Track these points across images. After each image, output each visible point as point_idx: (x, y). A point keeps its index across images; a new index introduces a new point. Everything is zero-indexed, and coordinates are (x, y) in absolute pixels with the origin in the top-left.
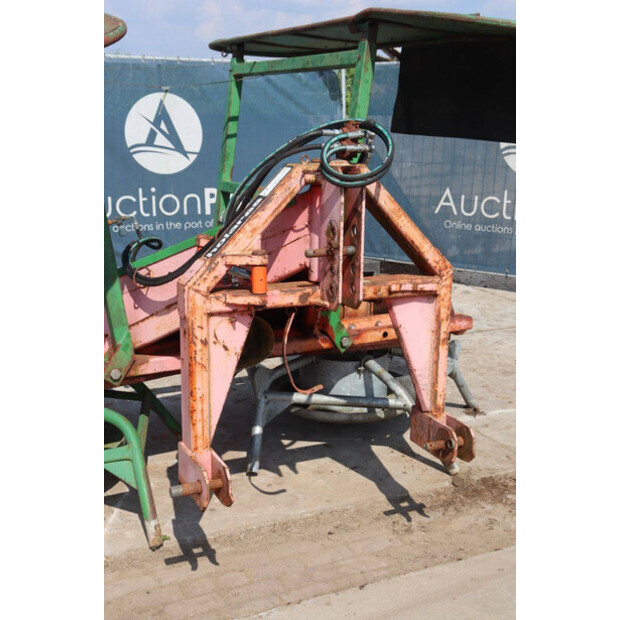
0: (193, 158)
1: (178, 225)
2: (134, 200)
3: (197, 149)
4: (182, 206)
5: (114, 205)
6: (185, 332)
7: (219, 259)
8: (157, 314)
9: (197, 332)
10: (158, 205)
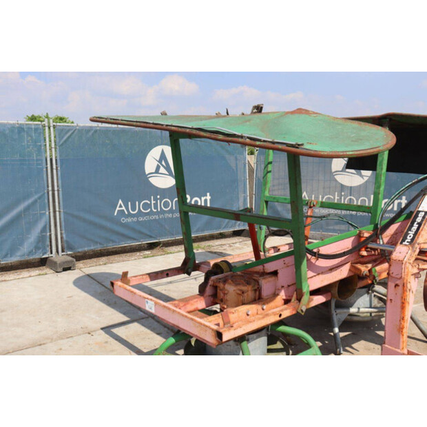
1: (170, 215)
2: (149, 202)
4: (172, 205)
5: (139, 206)
6: (396, 285)
7: (416, 245)
8: (322, 273)
9: (409, 285)
10: (161, 205)
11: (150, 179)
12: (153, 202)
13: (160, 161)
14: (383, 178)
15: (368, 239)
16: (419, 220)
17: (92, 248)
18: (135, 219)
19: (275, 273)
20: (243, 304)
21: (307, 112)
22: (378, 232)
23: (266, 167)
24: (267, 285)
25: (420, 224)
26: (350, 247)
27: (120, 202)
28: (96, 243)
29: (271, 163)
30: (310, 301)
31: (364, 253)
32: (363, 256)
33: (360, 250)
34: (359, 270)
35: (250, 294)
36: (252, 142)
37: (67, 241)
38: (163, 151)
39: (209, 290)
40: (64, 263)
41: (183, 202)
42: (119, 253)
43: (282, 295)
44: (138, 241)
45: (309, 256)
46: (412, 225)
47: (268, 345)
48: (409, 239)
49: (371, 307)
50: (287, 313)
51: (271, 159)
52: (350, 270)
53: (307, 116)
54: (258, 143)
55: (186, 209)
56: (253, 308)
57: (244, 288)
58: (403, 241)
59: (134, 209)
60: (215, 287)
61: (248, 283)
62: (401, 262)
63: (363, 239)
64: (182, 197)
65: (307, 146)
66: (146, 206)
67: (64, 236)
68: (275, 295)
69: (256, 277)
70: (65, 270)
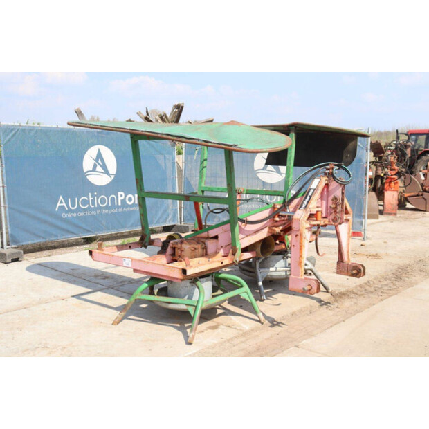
0: (113, 177)
1: (107, 211)
2: (87, 199)
3: (114, 173)
4: (108, 201)
5: (79, 202)
6: (297, 235)
7: (308, 210)
8: (249, 235)
9: (304, 235)
10: (98, 201)
11: (88, 177)
12: (91, 198)
13: (97, 160)
14: (291, 170)
15: (279, 209)
16: (310, 194)
17: (36, 241)
18: (74, 215)
19: (216, 237)
20: (196, 257)
21: (238, 123)
22: (285, 205)
23: (202, 163)
24: (211, 245)
25: (310, 197)
26: (268, 215)
27: (61, 198)
28: (39, 237)
29: (206, 160)
30: (241, 256)
31: (277, 219)
32: (277, 221)
33: (274, 217)
34: (274, 230)
35: (200, 251)
36: (206, 144)
37: (12, 235)
38: (99, 150)
39: (169, 251)
40: (13, 254)
41: (141, 190)
42: (57, 248)
43: (222, 252)
44: (77, 235)
45: (240, 223)
46: (306, 198)
47: (213, 292)
48: (304, 206)
49: (286, 267)
50: (226, 262)
51: (206, 157)
52: (268, 232)
53: (238, 126)
54: (210, 144)
55: (143, 195)
56: (202, 260)
57: (196, 246)
58: (301, 207)
59: (73, 205)
60: (174, 249)
61: (198, 243)
62: (299, 220)
63: (276, 209)
64: (140, 186)
65: (239, 146)
66: (84, 202)
67: (9, 230)
68: (217, 253)
69: (203, 240)
70: (13, 261)
